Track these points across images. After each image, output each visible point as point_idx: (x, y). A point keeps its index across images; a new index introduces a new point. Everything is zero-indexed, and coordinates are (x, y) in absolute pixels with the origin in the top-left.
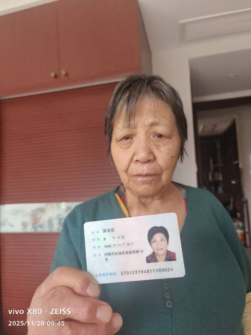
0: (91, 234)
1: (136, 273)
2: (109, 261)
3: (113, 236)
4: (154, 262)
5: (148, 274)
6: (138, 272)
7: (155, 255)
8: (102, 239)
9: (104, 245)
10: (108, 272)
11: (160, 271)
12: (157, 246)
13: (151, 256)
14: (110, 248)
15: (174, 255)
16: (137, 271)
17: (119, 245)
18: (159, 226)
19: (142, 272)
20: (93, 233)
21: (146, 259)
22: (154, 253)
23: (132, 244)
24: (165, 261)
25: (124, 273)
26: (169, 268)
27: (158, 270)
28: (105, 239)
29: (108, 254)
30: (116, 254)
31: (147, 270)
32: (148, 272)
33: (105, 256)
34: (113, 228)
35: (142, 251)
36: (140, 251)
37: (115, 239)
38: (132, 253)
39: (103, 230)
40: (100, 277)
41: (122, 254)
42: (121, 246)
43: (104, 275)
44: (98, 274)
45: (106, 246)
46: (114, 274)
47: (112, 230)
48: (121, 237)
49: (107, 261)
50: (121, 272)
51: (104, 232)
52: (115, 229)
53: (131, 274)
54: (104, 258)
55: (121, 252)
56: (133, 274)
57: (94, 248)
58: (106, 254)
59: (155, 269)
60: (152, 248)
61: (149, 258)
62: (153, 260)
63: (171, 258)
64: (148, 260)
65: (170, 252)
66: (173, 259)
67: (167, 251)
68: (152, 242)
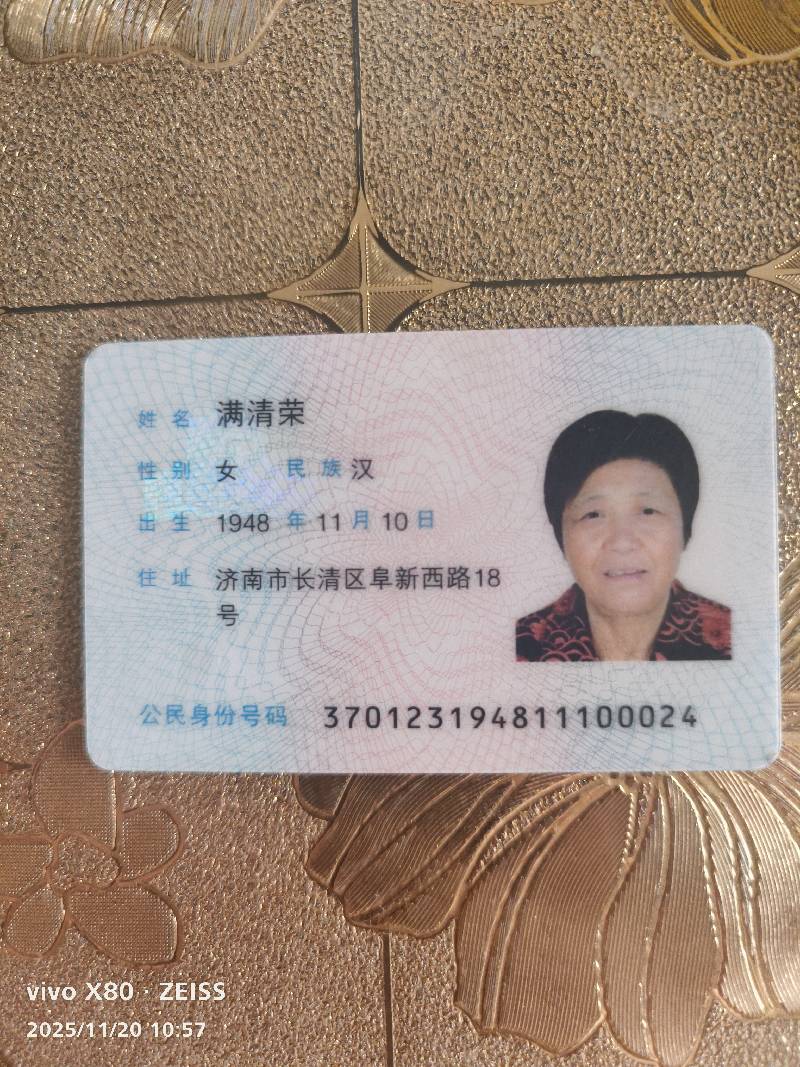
0: (134, 427)
1: (435, 722)
2: (242, 628)
3: (295, 453)
4: (574, 658)
5: (520, 733)
6: (449, 720)
7: (585, 617)
8: (205, 470)
9: (219, 514)
10: (235, 698)
11: (605, 721)
12: (604, 546)
13: (551, 616)
14: (258, 538)
15: (719, 621)
16: (438, 710)
17: (330, 523)
18: (634, 410)
19: (481, 720)
20: (146, 418)
22: (576, 597)
23: (426, 519)
24: (653, 658)
25: (343, 716)
26: (671, 708)
27: (591, 717)
28: (227, 470)
29: (240, 576)
30: (302, 583)
31: (516, 711)
32: (520, 722)
33: (224, 585)
34: (292, 400)
35: (494, 577)
36: (480, 572)
37: (303, 476)
38: (419, 581)
39: (220, 407)
40: (176, 725)
41: (348, 587)
42: (341, 527)
43: (201, 715)
44: (162, 704)
45: (236, 523)
46: (270, 719)
47: (288, 412)
48: (346, 465)
49: (230, 621)
50: (326, 708)
51: (230, 423)
52: (307, 406)
53: (395, 726)
54: (214, 600)
55: (342, 573)
56: (410, 726)
57: (144, 525)
58: (230, 575)
59: (572, 702)
60: (566, 563)
61: (537, 628)
62: (567, 640)
63: (699, 639)
64: (531, 638)
65: (695, 597)
66: (709, 646)
67: (675, 590)
68: (575, 522)
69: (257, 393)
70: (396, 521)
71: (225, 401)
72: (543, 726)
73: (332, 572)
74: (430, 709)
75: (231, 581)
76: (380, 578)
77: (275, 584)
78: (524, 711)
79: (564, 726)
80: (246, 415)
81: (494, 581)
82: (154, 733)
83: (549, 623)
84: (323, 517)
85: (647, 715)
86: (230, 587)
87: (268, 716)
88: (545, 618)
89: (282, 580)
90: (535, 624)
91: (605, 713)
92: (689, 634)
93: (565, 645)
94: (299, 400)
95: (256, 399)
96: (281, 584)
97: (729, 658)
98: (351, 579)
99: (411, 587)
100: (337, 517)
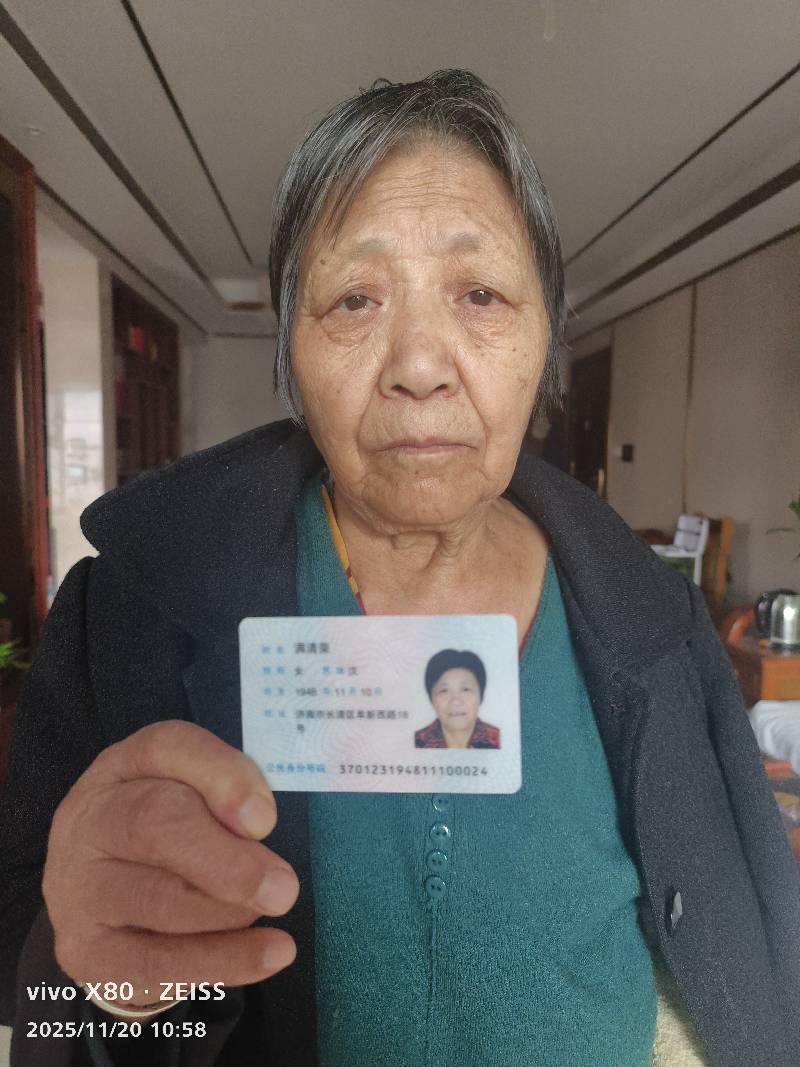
0: (261, 653)
1: (383, 772)
2: (307, 733)
3: (326, 665)
4: (437, 747)
5: (417, 776)
6: (389, 771)
7: (441, 731)
8: (291, 671)
9: (297, 688)
10: (304, 761)
11: (450, 772)
12: (449, 703)
13: (428, 731)
14: (312, 698)
15: (495, 733)
16: (385, 767)
19: (401, 771)
20: (266, 650)
21: (416, 735)
22: (438, 723)
23: (379, 691)
24: (469, 748)
25: (347, 769)
26: (477, 768)
27: (445, 770)
28: (299, 671)
29: (305, 713)
30: (330, 716)
31: (415, 768)
32: (417, 772)
34: (324, 643)
36: (400, 713)
37: (329, 673)
38: (376, 716)
40: (281, 771)
41: (348, 718)
42: (345, 694)
44: (275, 764)
45: (303, 692)
47: (322, 648)
49: (302, 731)
50: (341, 766)
51: (300, 652)
52: (330, 646)
53: (368, 773)
54: (294, 722)
55: (346, 712)
56: (373, 773)
59: (437, 765)
60: (434, 710)
61: (422, 735)
62: (434, 740)
63: (487, 740)
64: (421, 739)
65: (485, 724)
66: (492, 743)
67: (478, 721)
68: (437, 693)
69: (310, 640)
71: (298, 644)
72: (426, 774)
73: (342, 711)
74: (381, 766)
75: (302, 715)
76: (361, 714)
77: (319, 716)
78: (418, 768)
79: (434, 774)
80: (306, 649)
81: (405, 716)
83: (428, 733)
84: (337, 690)
85: (467, 770)
87: (317, 768)
88: (425, 731)
89: (322, 715)
91: (450, 769)
92: (483, 739)
93: (434, 742)
94: (327, 643)
95: (309, 643)
97: (499, 748)
98: (349, 715)
99: (373, 718)
100: (343, 690)
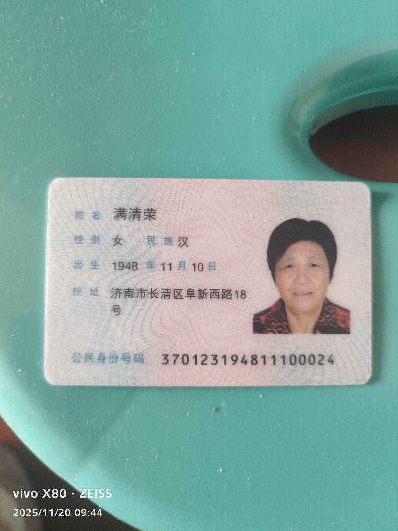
0: (72, 218)
1: (214, 362)
2: (123, 316)
3: (151, 234)
4: (280, 332)
5: (254, 367)
6: (221, 361)
7: (285, 313)
8: (108, 240)
9: (114, 262)
10: (119, 350)
11: (293, 361)
12: (294, 281)
13: (269, 313)
14: (132, 274)
15: (345, 316)
16: (216, 356)
17: (167, 267)
19: (236, 361)
20: (79, 214)
21: (254, 319)
22: (281, 303)
23: (212, 266)
24: (315, 333)
25: (171, 359)
26: (323, 356)
27: (287, 360)
28: (118, 241)
29: (123, 291)
30: (153, 295)
31: (252, 357)
32: (254, 362)
33: (115, 296)
34: (150, 208)
35: (243, 294)
36: (237, 292)
37: (154, 244)
38: (209, 295)
39: (115, 210)
40: (90, 362)
41: (175, 297)
42: (172, 269)
43: (102, 358)
44: (83, 353)
45: (121, 266)
46: (136, 360)
47: (148, 214)
48: (175, 240)
49: (118, 313)
50: (163, 355)
51: (120, 219)
52: (157, 212)
53: (196, 364)
54: (109, 302)
55: (172, 291)
56: (203, 364)
57: (76, 266)
58: (118, 291)
59: (278, 353)
60: (276, 288)
61: (263, 318)
62: (276, 324)
63: (336, 324)
64: (260, 323)
65: (335, 305)
66: (341, 327)
67: (326, 301)
68: (281, 269)
69: (133, 204)
70: (198, 267)
71: (118, 207)
72: (264, 364)
73: (167, 290)
74: (212, 355)
75: (118, 294)
76: (190, 293)
77: (140, 296)
78: (256, 357)
79: (274, 364)
80: (128, 214)
81: (243, 296)
82: (78, 367)
83: (268, 316)
84: (163, 264)
85: (312, 359)
86: (118, 297)
87: (135, 359)
88: (266, 314)
89: (143, 294)
90: (262, 316)
91: (293, 358)
92: (331, 322)
93: (275, 326)
94: (154, 208)
95: (133, 207)
96: (143, 295)
97: (349, 333)
98: (176, 294)
99: (205, 298)
100: (170, 264)
